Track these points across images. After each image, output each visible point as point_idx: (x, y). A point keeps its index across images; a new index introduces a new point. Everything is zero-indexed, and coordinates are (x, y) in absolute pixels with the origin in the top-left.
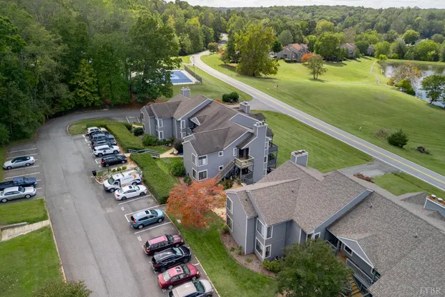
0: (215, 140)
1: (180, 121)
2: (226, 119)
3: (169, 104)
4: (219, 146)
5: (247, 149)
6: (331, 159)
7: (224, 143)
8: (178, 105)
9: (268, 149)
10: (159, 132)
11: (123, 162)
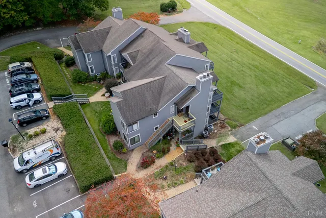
0: (149, 97)
1: (110, 56)
2: (161, 62)
3: (96, 32)
4: (154, 107)
5: (188, 108)
6: (274, 89)
7: (159, 102)
8: (108, 33)
9: (211, 99)
10: (89, 67)
11: (44, 118)
